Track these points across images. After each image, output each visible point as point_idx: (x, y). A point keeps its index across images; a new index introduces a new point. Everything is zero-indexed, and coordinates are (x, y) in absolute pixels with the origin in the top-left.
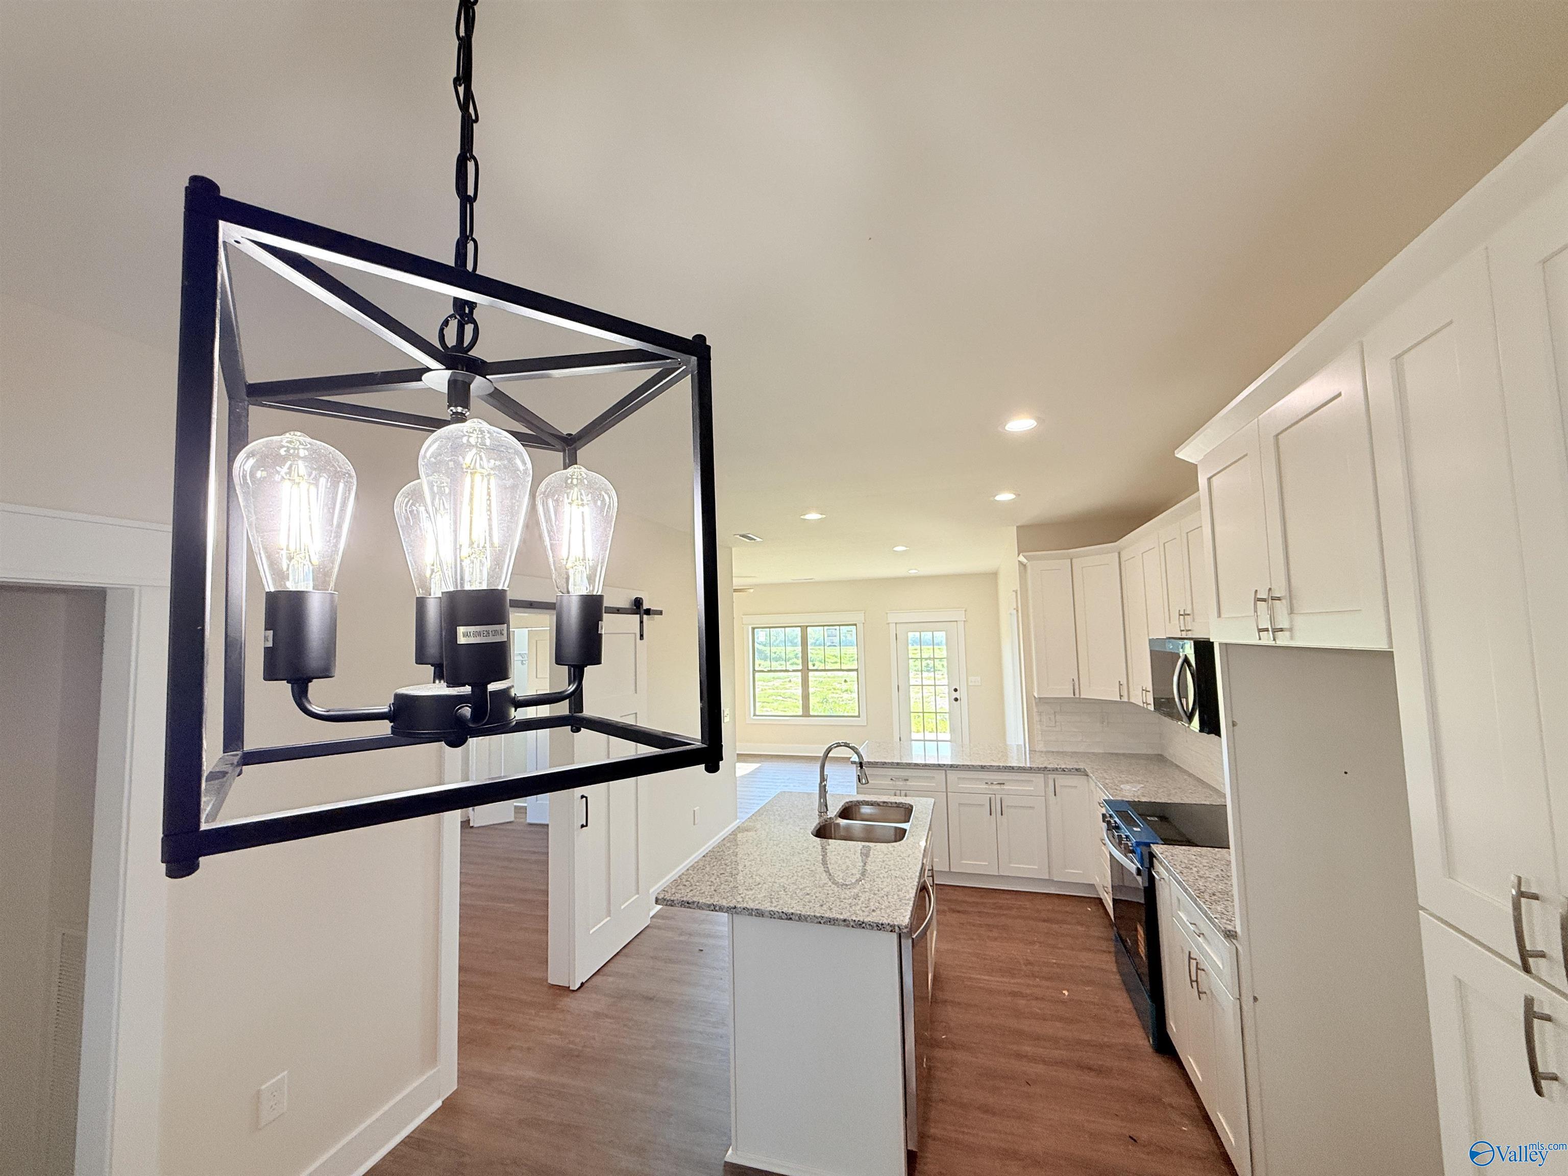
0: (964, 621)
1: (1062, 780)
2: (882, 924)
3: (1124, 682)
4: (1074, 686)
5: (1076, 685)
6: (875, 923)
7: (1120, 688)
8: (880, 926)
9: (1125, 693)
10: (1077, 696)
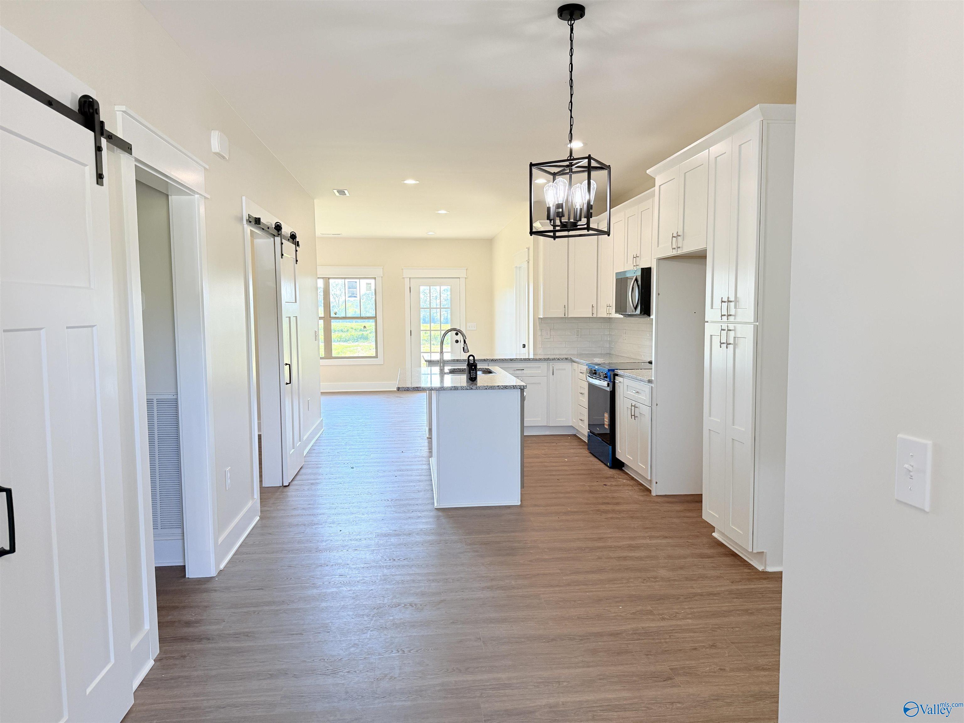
0: (465, 278)
1: (558, 366)
2: (516, 386)
3: (595, 305)
4: (565, 311)
5: (566, 307)
6: (512, 386)
7: (592, 309)
8: (514, 386)
9: (595, 312)
10: (566, 316)
